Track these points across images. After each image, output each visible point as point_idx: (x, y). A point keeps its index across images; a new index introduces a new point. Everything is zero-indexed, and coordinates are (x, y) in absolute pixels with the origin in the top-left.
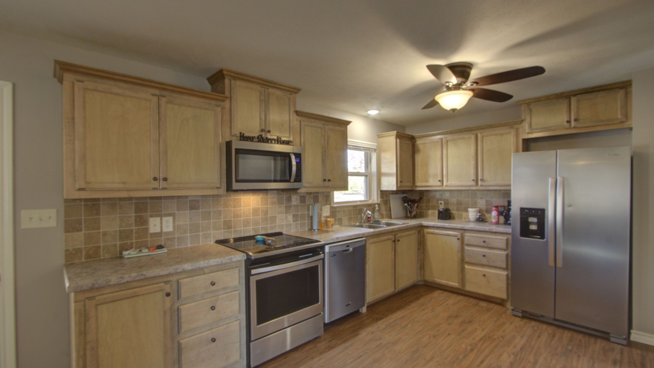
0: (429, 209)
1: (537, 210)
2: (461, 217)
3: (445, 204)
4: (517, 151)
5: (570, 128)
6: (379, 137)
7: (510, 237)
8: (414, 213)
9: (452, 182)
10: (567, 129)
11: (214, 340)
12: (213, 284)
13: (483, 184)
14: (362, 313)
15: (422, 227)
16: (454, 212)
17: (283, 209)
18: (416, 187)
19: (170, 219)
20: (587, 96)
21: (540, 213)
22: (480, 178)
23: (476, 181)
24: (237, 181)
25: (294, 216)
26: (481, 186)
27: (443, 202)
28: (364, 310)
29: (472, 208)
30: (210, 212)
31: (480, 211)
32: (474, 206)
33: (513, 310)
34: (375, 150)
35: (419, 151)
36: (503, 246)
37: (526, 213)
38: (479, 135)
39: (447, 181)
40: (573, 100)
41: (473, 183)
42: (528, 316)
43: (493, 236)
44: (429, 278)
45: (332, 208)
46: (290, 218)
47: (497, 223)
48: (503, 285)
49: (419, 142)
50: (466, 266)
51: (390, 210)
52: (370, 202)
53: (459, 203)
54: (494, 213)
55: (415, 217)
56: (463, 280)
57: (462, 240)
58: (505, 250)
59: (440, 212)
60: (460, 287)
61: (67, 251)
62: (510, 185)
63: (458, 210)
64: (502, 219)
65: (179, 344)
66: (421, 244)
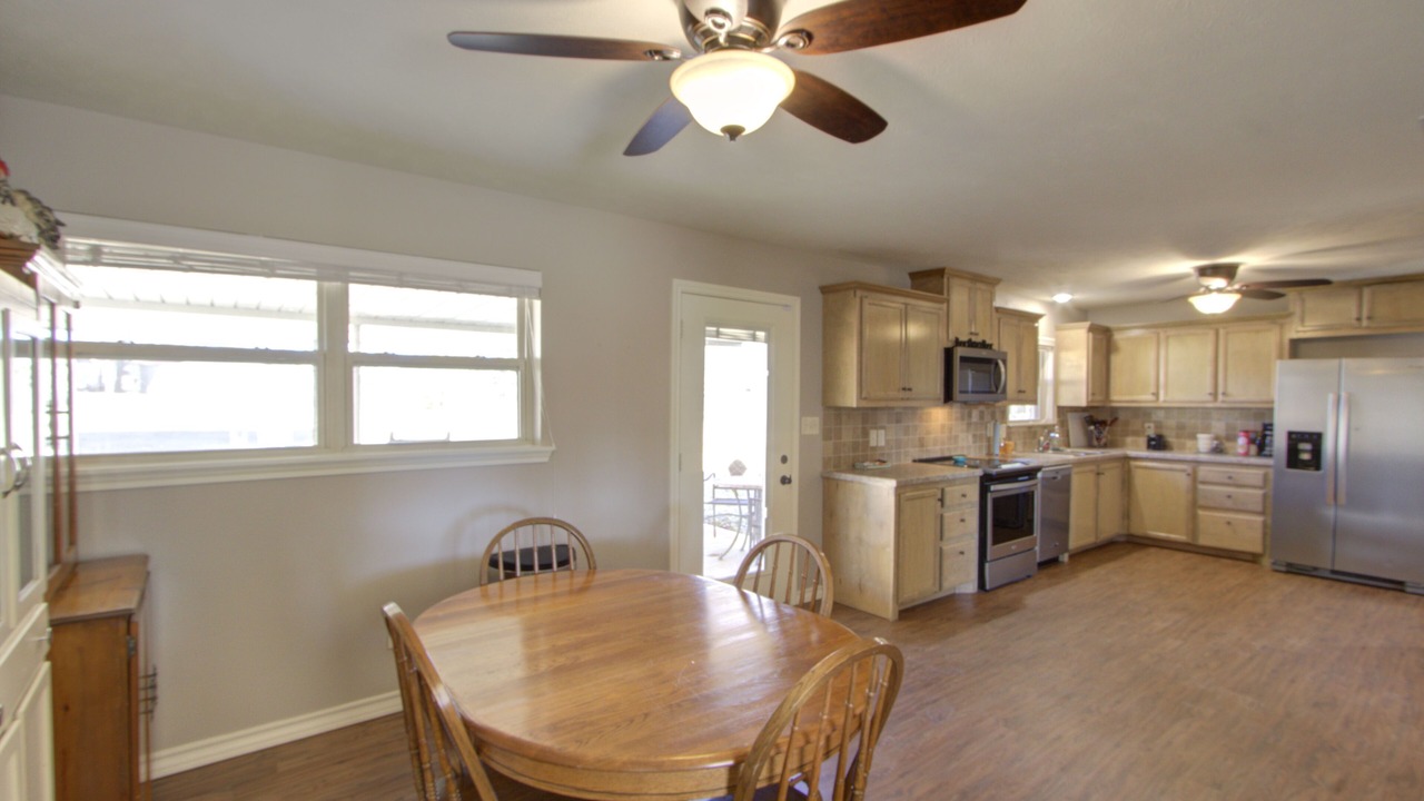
0: (1127, 435)
1: (1311, 434)
2: (1182, 448)
3: (1156, 427)
4: (1281, 357)
5: (1360, 327)
6: (1057, 329)
7: (1271, 471)
8: (1104, 441)
9: (1173, 395)
10: (1356, 328)
11: (962, 553)
12: (964, 496)
13: (1225, 399)
14: (1063, 562)
15: (1127, 459)
16: (1171, 439)
17: (965, 427)
18: (1111, 401)
19: (882, 432)
20: (1386, 287)
21: (1316, 439)
22: (1220, 390)
23: (1215, 395)
24: (961, 392)
25: (974, 436)
26: (1223, 402)
27: (1152, 425)
28: (1065, 558)
29: (1203, 432)
30: (908, 427)
31: (1217, 438)
32: (1206, 430)
33: (1274, 564)
34: (1052, 348)
35: (1117, 349)
36: (1259, 482)
37: (1295, 439)
38: (1222, 332)
39: (1166, 393)
40: (1367, 292)
41: (1210, 398)
42: (1293, 570)
43: (1244, 471)
44: (1136, 530)
45: (1009, 428)
46: (970, 438)
47: (1247, 454)
48: (1257, 534)
49: (1118, 337)
50: (1200, 512)
51: (1068, 436)
52: (1043, 422)
53: (1181, 427)
54: (1242, 441)
55: (1105, 446)
56: (1194, 531)
57: (1194, 477)
58: (1261, 488)
59: (1150, 439)
60: (1190, 541)
61: (824, 458)
62: (1272, 402)
63: (1178, 436)
64: (1254, 449)
65: (941, 549)
66: (1127, 483)
